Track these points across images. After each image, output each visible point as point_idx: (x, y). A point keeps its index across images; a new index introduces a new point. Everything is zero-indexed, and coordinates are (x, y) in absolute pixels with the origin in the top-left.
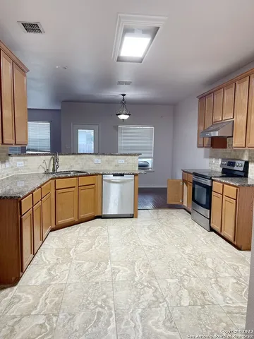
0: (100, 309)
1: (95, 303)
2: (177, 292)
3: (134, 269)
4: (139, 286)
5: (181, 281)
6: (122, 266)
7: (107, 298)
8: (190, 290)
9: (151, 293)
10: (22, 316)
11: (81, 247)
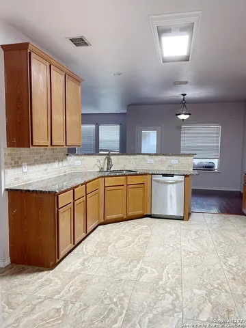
0: (113, 306)
1: (111, 299)
2: (199, 305)
3: (163, 272)
4: (161, 291)
5: (209, 293)
6: (152, 268)
7: (124, 296)
8: (215, 306)
9: (170, 300)
10: (46, 298)
11: (121, 243)
